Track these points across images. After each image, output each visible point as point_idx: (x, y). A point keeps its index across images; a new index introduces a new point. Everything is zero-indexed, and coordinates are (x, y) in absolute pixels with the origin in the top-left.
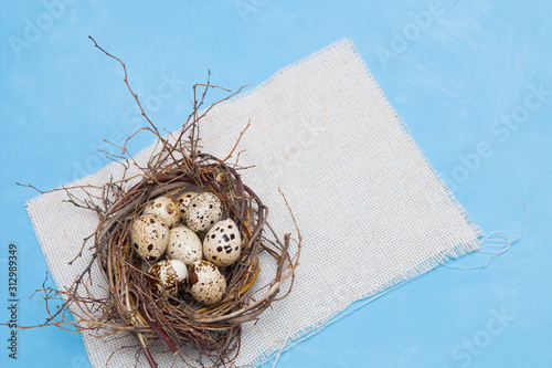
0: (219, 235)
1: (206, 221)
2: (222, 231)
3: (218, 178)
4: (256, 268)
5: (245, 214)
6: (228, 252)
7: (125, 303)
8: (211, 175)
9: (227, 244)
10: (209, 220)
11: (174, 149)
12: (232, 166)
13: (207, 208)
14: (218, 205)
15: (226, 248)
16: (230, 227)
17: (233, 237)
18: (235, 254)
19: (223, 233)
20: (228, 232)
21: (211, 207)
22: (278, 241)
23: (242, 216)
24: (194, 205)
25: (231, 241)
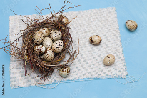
0: (58, 44)
1: (56, 38)
2: (60, 43)
3: (63, 29)
4: (64, 56)
5: (67, 41)
6: (59, 49)
8: (62, 27)
9: (59, 47)
10: (57, 38)
11: (54, 17)
12: (68, 27)
13: (58, 35)
14: (61, 36)
15: (59, 48)
16: (62, 43)
17: (62, 46)
19: (59, 44)
20: (61, 44)
21: (59, 35)
22: (73, 52)
23: (65, 41)
24: (55, 32)
25: (61, 47)
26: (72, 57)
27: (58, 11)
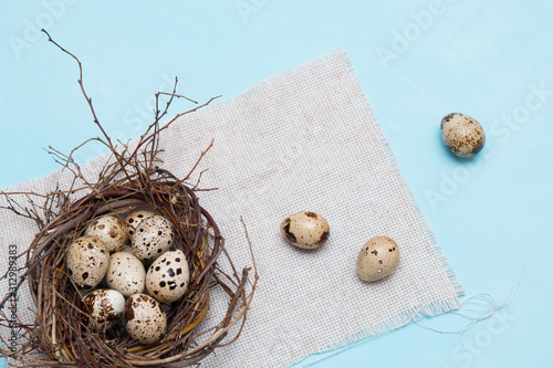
0: (164, 269)
1: (153, 249)
2: (168, 263)
3: (174, 200)
4: (205, 305)
5: (200, 242)
6: (172, 288)
7: (50, 334)
8: (167, 196)
9: (171, 279)
10: (156, 248)
11: (128, 163)
12: (191, 187)
13: (156, 234)
14: (169, 231)
15: (170, 283)
16: (178, 260)
17: (179, 271)
18: (179, 291)
19: (169, 267)
20: (175, 266)
21: (160, 233)
22: (235, 275)
23: (195, 246)
24: (142, 230)
25: (176, 276)
26: (237, 299)
27: (142, 137)
